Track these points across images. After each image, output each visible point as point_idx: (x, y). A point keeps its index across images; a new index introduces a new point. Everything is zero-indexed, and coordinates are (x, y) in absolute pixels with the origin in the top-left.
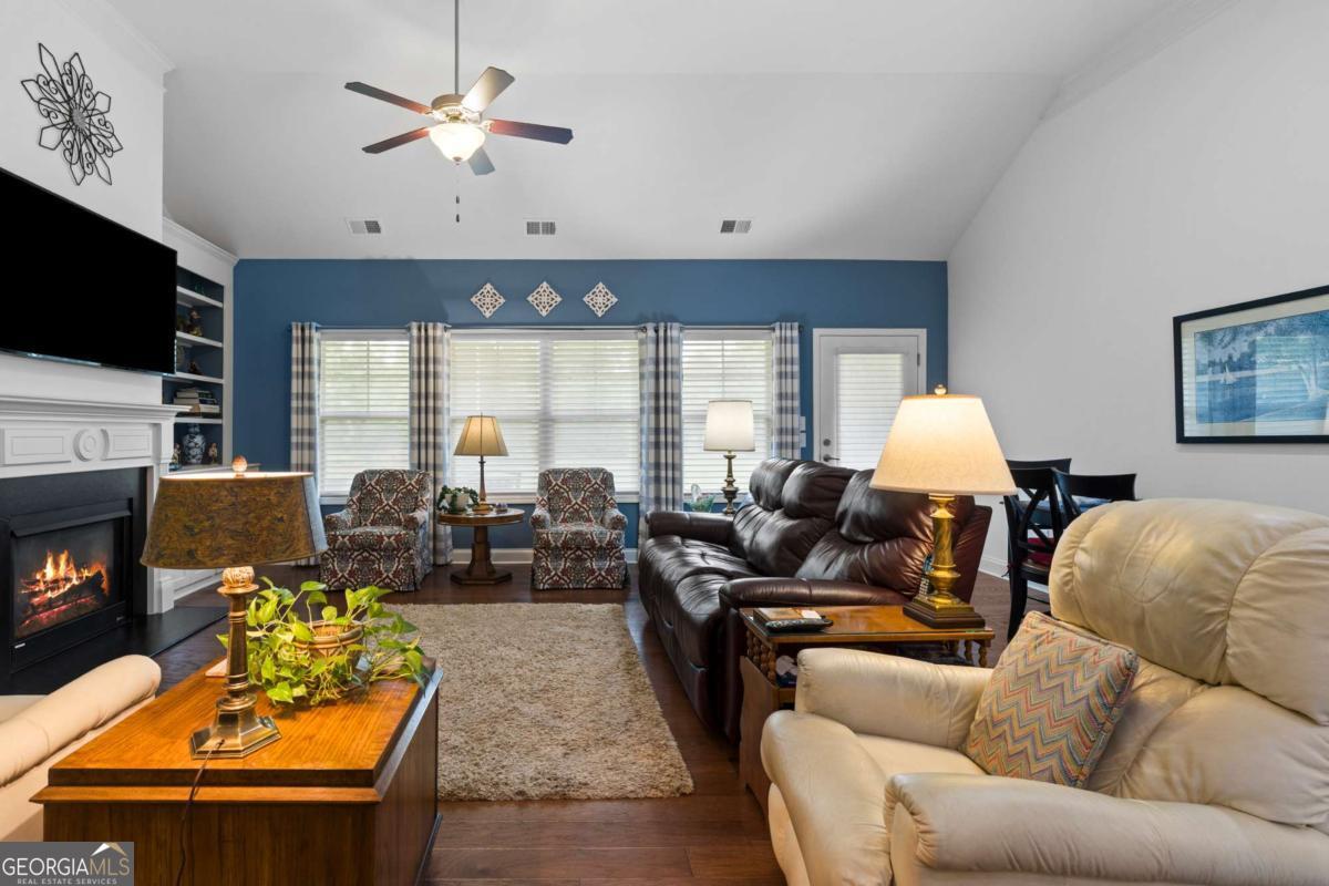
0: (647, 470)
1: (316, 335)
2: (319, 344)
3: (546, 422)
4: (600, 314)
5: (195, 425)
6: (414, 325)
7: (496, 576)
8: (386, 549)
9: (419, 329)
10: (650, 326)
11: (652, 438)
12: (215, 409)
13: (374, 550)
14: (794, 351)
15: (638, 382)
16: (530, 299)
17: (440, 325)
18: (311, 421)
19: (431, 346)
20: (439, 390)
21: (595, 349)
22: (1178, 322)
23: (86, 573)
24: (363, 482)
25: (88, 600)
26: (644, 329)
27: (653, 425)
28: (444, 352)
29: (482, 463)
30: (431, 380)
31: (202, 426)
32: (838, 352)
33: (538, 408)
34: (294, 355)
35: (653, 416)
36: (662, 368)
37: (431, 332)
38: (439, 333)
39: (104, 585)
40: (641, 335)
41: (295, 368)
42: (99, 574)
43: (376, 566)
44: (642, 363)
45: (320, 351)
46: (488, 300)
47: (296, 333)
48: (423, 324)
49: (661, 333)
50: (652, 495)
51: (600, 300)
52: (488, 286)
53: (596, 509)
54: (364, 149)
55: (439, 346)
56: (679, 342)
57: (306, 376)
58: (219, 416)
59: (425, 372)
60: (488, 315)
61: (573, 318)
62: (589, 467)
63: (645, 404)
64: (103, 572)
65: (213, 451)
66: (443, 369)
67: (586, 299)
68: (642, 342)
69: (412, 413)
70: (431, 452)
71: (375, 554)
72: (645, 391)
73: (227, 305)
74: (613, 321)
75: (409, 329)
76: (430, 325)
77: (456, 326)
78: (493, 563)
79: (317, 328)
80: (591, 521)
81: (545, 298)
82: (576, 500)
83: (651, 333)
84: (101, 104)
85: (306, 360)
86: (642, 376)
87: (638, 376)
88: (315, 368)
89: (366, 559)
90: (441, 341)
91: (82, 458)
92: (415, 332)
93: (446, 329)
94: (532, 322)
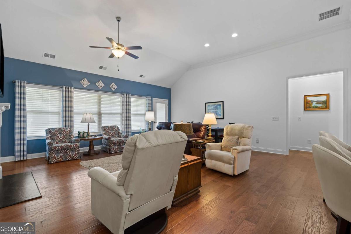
0: (125, 125)
1: (26, 85)
2: (28, 89)
3: (100, 114)
4: (113, 90)
6: (64, 87)
8: (72, 149)
9: (66, 88)
10: (125, 94)
11: (126, 119)
13: (68, 149)
14: (150, 102)
15: (122, 106)
16: (96, 84)
19: (70, 93)
20: (72, 105)
22: (206, 103)
24: (50, 132)
26: (124, 95)
27: (126, 116)
28: (74, 95)
29: (88, 125)
30: (70, 103)
32: (156, 103)
33: (97, 111)
34: (17, 91)
35: (126, 114)
36: (128, 103)
37: (70, 89)
40: (123, 96)
43: (69, 154)
44: (123, 102)
46: (85, 83)
48: (68, 87)
49: (127, 96)
50: (126, 131)
51: (113, 87)
52: (85, 79)
53: (117, 135)
55: (72, 94)
56: (130, 98)
57: (22, 98)
59: (68, 100)
60: (85, 86)
61: (107, 90)
62: (113, 125)
63: (124, 111)
66: (73, 100)
67: (110, 86)
68: (123, 97)
69: (63, 111)
70: (70, 122)
71: (69, 150)
72: (124, 108)
74: (116, 92)
75: (62, 88)
76: (70, 87)
77: (75, 88)
78: (95, 150)
79: (26, 83)
80: (116, 137)
81: (100, 84)
82: (112, 133)
83: (125, 96)
85: (22, 93)
86: (123, 105)
87: (122, 105)
89: (65, 152)
90: (73, 92)
92: (64, 89)
93: (73, 89)
94: (97, 90)
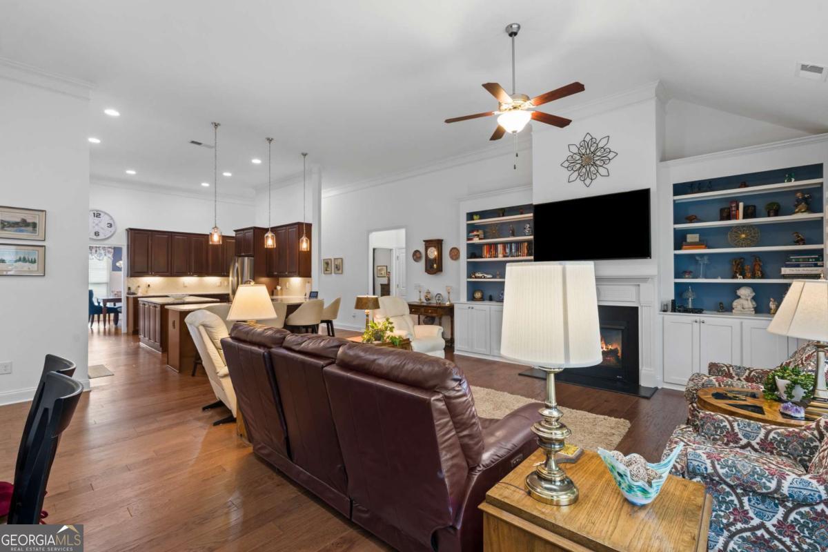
23: (610, 347)
25: (611, 359)
39: (619, 354)
42: (616, 349)
64: (619, 349)
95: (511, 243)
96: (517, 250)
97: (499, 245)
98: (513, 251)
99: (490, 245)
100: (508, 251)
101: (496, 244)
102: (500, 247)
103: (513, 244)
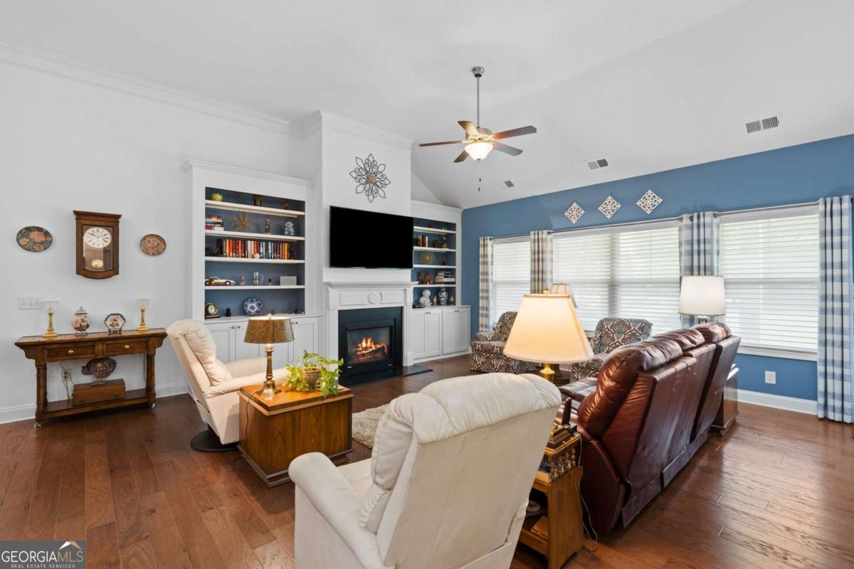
1: (489, 243)
2: (492, 247)
3: (612, 286)
4: (649, 212)
5: (443, 288)
6: (532, 233)
7: (563, 378)
8: (496, 353)
9: (535, 234)
10: (686, 217)
12: (452, 280)
13: (491, 353)
16: (600, 208)
17: (545, 232)
18: (488, 286)
19: (540, 243)
20: (545, 269)
21: (650, 236)
23: (378, 346)
24: (504, 317)
25: (379, 355)
26: (681, 219)
28: (547, 246)
30: (541, 263)
31: (446, 288)
33: (609, 278)
34: (480, 253)
36: (696, 247)
37: (540, 236)
38: (544, 236)
39: (386, 351)
40: (678, 224)
41: (481, 260)
42: (383, 347)
43: (492, 361)
44: (681, 244)
45: (492, 250)
46: (575, 213)
47: (481, 242)
48: (536, 232)
51: (649, 202)
52: (575, 204)
54: (455, 161)
55: (544, 243)
56: (711, 225)
57: (485, 263)
58: (454, 283)
59: (538, 258)
60: (574, 222)
61: (631, 217)
62: (634, 318)
64: (385, 346)
65: (452, 299)
66: (547, 256)
67: (638, 203)
69: (531, 281)
71: (492, 355)
73: (458, 233)
74: (659, 216)
75: (529, 235)
76: (540, 232)
77: (556, 231)
79: (490, 239)
81: (610, 207)
82: (619, 339)
84: (381, 169)
85: (485, 256)
88: (489, 259)
89: (488, 357)
90: (546, 240)
91: (372, 304)
92: (532, 237)
93: (549, 233)
94: (603, 223)
95: (267, 241)
96: (276, 250)
97: (249, 242)
98: (270, 251)
99: (235, 240)
100: (262, 250)
101: (244, 241)
102: (251, 245)
103: (270, 244)
